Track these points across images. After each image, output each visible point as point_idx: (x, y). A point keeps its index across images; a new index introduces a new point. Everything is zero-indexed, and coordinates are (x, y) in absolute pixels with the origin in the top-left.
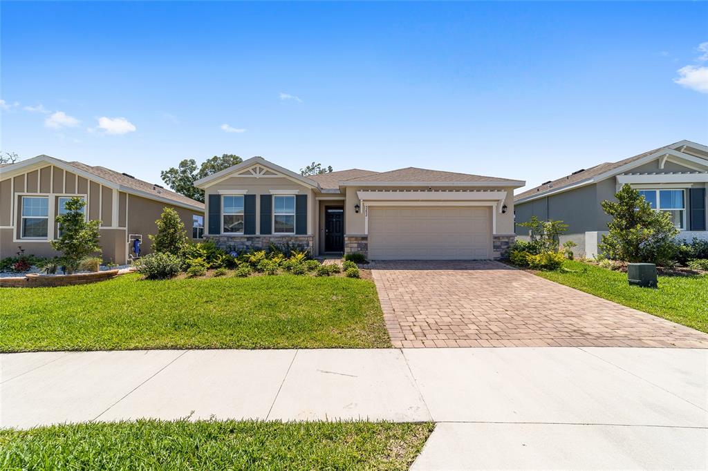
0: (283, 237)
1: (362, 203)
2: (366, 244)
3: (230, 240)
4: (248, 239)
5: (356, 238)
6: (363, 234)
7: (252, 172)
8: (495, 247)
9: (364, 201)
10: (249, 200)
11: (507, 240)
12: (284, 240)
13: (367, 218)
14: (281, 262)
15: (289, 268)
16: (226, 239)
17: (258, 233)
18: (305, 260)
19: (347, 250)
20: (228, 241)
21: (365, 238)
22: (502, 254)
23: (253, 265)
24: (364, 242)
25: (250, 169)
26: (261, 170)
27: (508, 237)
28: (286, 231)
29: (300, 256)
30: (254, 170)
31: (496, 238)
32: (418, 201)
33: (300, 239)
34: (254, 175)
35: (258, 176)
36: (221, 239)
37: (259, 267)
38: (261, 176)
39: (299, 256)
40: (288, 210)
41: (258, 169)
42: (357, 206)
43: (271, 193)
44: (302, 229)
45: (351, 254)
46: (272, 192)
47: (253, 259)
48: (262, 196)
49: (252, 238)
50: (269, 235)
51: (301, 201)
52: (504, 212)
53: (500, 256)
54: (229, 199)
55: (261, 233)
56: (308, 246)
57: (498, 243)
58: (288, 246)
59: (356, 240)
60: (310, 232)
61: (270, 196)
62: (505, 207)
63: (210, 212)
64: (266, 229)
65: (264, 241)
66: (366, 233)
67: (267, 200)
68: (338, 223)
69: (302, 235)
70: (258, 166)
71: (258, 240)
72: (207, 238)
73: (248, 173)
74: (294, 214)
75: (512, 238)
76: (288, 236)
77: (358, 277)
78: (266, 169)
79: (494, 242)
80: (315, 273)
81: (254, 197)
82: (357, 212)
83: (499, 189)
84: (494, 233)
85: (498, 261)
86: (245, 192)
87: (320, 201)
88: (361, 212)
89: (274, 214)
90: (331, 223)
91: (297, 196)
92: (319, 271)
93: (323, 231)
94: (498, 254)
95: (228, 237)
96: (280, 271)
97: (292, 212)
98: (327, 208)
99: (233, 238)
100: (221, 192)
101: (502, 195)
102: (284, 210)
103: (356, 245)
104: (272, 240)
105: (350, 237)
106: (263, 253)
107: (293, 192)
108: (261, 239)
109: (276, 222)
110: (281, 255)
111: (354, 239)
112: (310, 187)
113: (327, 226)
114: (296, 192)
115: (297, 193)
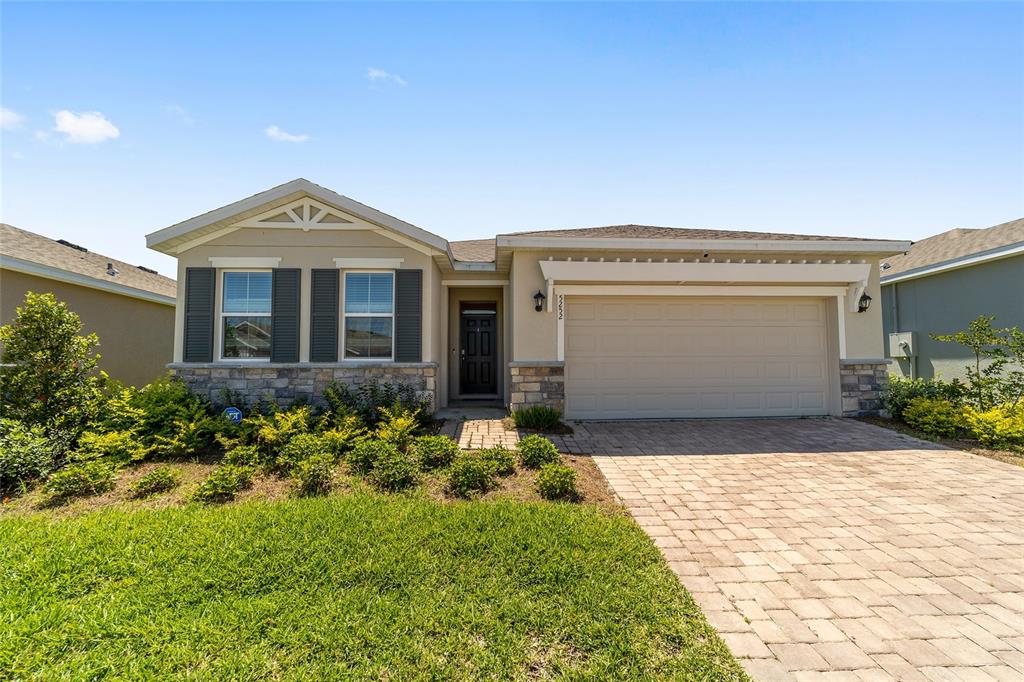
0: (364, 368)
1: (550, 289)
2: (561, 385)
3: (237, 375)
4: (281, 373)
5: (538, 370)
6: (553, 359)
7: (293, 215)
8: (844, 387)
9: (556, 283)
10: (284, 282)
11: (871, 372)
12: (368, 375)
13: (561, 324)
14: (351, 438)
15: (365, 465)
16: (225, 374)
17: (304, 358)
18: (415, 433)
19: (516, 399)
20: (232, 377)
21: (558, 370)
22: (861, 404)
23: (269, 450)
24: (555, 379)
25: (288, 209)
26: (314, 211)
27: (873, 365)
28: (373, 355)
29: (403, 422)
30: (299, 211)
31: (848, 367)
32: (677, 283)
33: (406, 372)
34: (298, 224)
35: (307, 224)
36: (215, 374)
37: (281, 460)
38: (314, 224)
39: (400, 421)
40: (377, 306)
41: (306, 212)
42: (540, 296)
43: (338, 266)
44: (409, 348)
45: (527, 407)
46: (340, 263)
47: (268, 433)
48: (315, 272)
49: (290, 370)
50: (332, 365)
51: (408, 283)
52: (862, 309)
53: (856, 407)
54: (236, 279)
55: (313, 358)
56: (424, 388)
57: (853, 380)
58: (374, 391)
59: (536, 375)
60: (428, 354)
61: (335, 273)
62: (865, 298)
63: (188, 309)
64: (324, 349)
65: (320, 377)
66: (561, 358)
67: (327, 281)
68: (486, 336)
69: (408, 364)
70: (307, 203)
71: (304, 374)
72: (180, 370)
73: (284, 217)
74: (392, 315)
75: (880, 368)
76: (378, 366)
77: (576, 498)
78: (325, 210)
79: (842, 376)
80: (443, 478)
81: (296, 273)
82: (538, 309)
83: (855, 257)
84: (843, 356)
85: (854, 418)
86: (274, 262)
87: (451, 290)
88: (550, 308)
89: (343, 315)
90: (472, 336)
91: (398, 272)
92: (456, 475)
93: (456, 353)
94: (851, 404)
95: (232, 369)
96: (338, 474)
97: (387, 311)
98: (464, 306)
99: (244, 370)
100: (217, 262)
101: (859, 273)
102: (369, 306)
103: (537, 387)
104: (338, 374)
105: (524, 368)
106: (301, 415)
107: (388, 264)
108: (311, 374)
109: (350, 333)
110: (350, 420)
111: (532, 371)
112: (429, 253)
113: (465, 341)
114: (395, 263)
115: (398, 267)
